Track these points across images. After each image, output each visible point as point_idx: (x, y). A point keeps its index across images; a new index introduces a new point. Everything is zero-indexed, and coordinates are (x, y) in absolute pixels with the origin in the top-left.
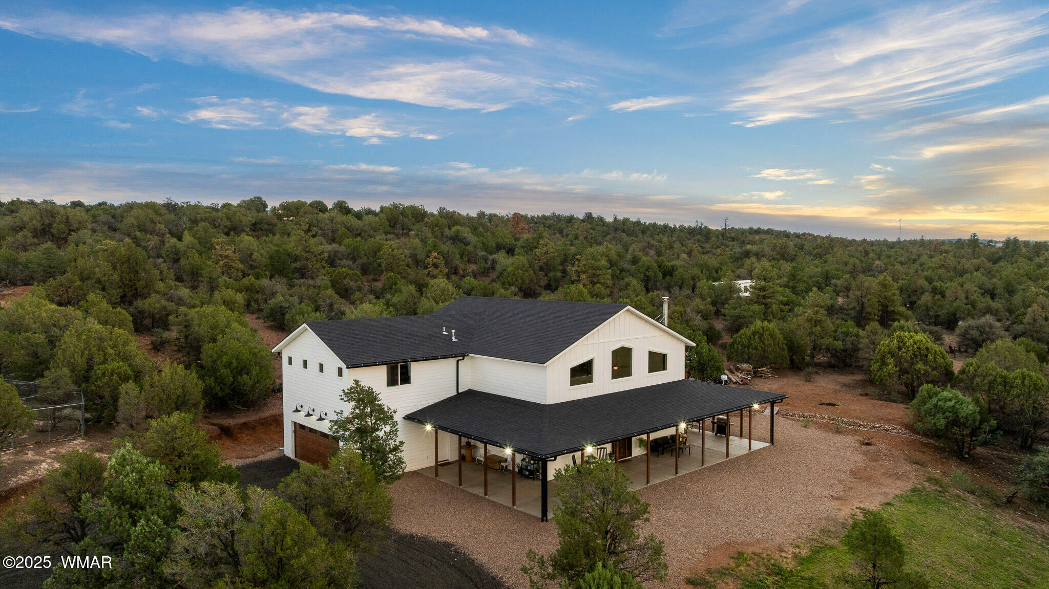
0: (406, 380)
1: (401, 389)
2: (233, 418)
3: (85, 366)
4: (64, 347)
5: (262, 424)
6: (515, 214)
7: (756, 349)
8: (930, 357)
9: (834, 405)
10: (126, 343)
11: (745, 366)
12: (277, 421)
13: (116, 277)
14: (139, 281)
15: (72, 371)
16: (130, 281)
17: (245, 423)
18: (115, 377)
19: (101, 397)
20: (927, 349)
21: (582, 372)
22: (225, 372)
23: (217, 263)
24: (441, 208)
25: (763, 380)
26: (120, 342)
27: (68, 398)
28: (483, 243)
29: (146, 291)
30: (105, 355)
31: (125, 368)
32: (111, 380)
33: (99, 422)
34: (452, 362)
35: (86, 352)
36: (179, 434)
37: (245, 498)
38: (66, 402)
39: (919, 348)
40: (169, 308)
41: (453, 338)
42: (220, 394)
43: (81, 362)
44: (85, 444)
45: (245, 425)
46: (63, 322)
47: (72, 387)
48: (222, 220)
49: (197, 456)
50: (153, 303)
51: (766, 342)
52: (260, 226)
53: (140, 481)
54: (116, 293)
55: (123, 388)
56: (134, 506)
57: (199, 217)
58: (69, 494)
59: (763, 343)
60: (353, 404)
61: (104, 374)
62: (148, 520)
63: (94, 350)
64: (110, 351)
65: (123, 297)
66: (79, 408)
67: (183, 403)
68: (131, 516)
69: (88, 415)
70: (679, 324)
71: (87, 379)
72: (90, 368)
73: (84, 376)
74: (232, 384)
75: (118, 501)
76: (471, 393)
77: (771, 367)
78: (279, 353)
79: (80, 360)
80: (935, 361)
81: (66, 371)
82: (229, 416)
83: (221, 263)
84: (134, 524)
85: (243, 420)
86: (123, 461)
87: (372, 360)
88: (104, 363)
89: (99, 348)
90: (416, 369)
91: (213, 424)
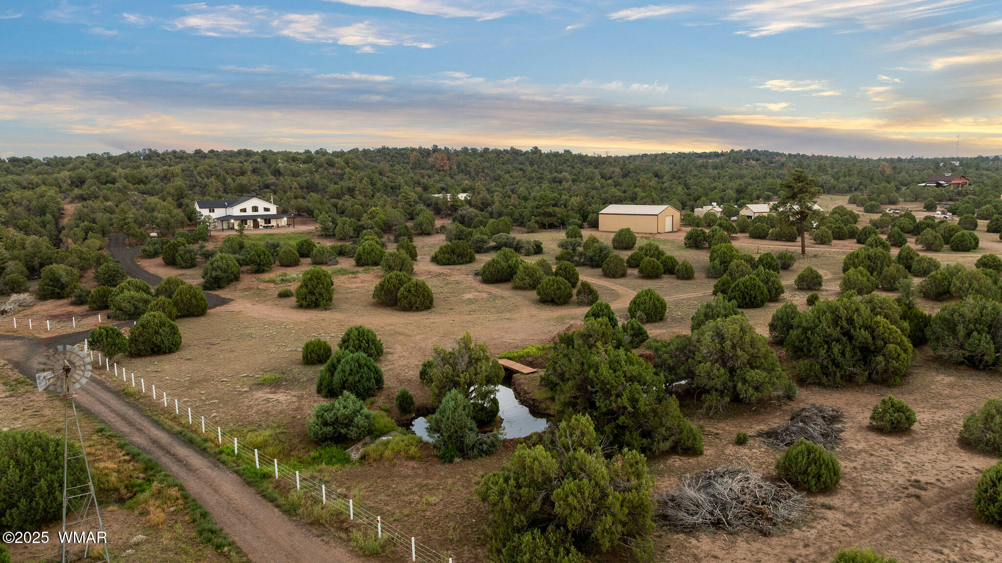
21: (244, 210)
70: (275, 203)
78: (195, 207)
90: (216, 210)
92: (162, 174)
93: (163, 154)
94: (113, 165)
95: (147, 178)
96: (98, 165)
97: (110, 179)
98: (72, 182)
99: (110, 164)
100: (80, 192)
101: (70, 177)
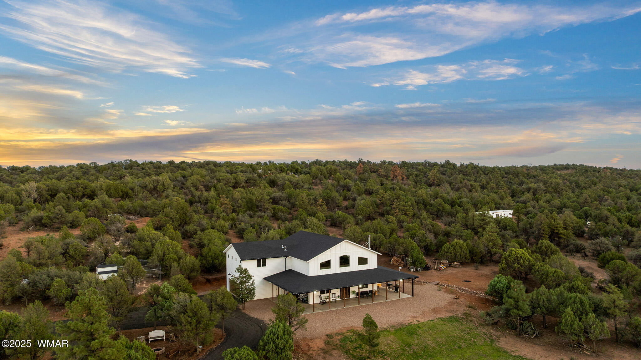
0: (264, 265)
1: (262, 268)
2: (212, 276)
3: (162, 255)
4: (156, 248)
5: (222, 279)
6: (403, 161)
7: (451, 253)
8: (522, 261)
9: (469, 281)
10: (177, 246)
11: (444, 261)
12: (225, 278)
13: (178, 216)
14: (187, 217)
15: (158, 257)
16: (184, 218)
17: (216, 278)
18: (171, 260)
19: (167, 267)
20: (521, 257)
21: (326, 265)
22: (209, 258)
23: (221, 207)
24: (360, 159)
25: (453, 268)
26: (175, 246)
27: (156, 267)
28: (357, 189)
29: (189, 221)
30: (169, 251)
31: (175, 256)
32: (170, 261)
33: (166, 275)
34: (283, 259)
35: (163, 250)
36: (180, 280)
37: (191, 297)
38: (156, 268)
39: (517, 256)
40: (197, 229)
41: (285, 250)
42: (208, 267)
43: (161, 254)
44: (161, 283)
45: (215, 279)
46: (156, 238)
47: (158, 263)
48: (231, 179)
49: (184, 287)
50: (190, 228)
51: (457, 250)
52: (250, 181)
53: (168, 292)
54: (177, 224)
55: (173, 264)
56: (167, 299)
57: (221, 178)
58: (151, 294)
59: (455, 251)
60: (239, 273)
61: (168, 259)
62: (169, 302)
63: (166, 249)
64: (171, 250)
65: (180, 225)
66: (160, 270)
67: (193, 270)
68: (166, 301)
69: (162, 273)
71: (163, 260)
72: (164, 256)
73: (162, 260)
74: (212, 263)
75: (163, 298)
76: (290, 270)
77: (459, 262)
78: (226, 253)
79: (160, 253)
80: (524, 263)
81: (156, 257)
82: (210, 275)
83: (223, 206)
84: (166, 303)
85: (215, 277)
86: (164, 286)
87: (251, 258)
88: (169, 254)
89: (168, 249)
90: (268, 261)
91: (205, 278)
92: (151, 186)
93: (143, 164)
94: (98, 174)
95: (132, 189)
96: (85, 173)
97: (88, 191)
98: (40, 195)
99: (95, 172)
100: (41, 213)
101: (38, 188)
